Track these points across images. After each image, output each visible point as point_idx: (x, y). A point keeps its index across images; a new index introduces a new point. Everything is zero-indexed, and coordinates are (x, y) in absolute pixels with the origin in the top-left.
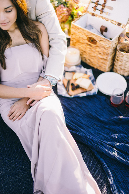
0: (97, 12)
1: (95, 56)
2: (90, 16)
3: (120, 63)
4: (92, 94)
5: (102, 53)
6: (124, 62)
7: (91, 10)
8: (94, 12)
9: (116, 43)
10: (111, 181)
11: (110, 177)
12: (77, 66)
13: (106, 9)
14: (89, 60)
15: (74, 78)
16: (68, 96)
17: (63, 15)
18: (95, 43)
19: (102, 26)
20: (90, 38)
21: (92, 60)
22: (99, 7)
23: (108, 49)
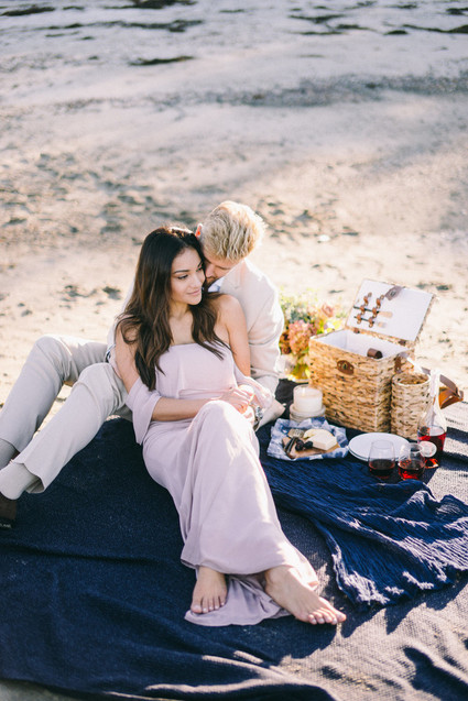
0: (364, 325)
1: (352, 402)
2: (351, 334)
3: (399, 410)
4: (333, 456)
5: (364, 391)
6: (407, 404)
7: (353, 323)
8: (358, 326)
9: (390, 369)
10: (337, 558)
11: (336, 553)
12: (315, 419)
13: (379, 318)
14: (342, 413)
15: (305, 436)
16: (287, 458)
17: (299, 335)
18: (351, 372)
19: (371, 350)
20: (342, 362)
21: (348, 413)
22: (368, 315)
23: (374, 378)
